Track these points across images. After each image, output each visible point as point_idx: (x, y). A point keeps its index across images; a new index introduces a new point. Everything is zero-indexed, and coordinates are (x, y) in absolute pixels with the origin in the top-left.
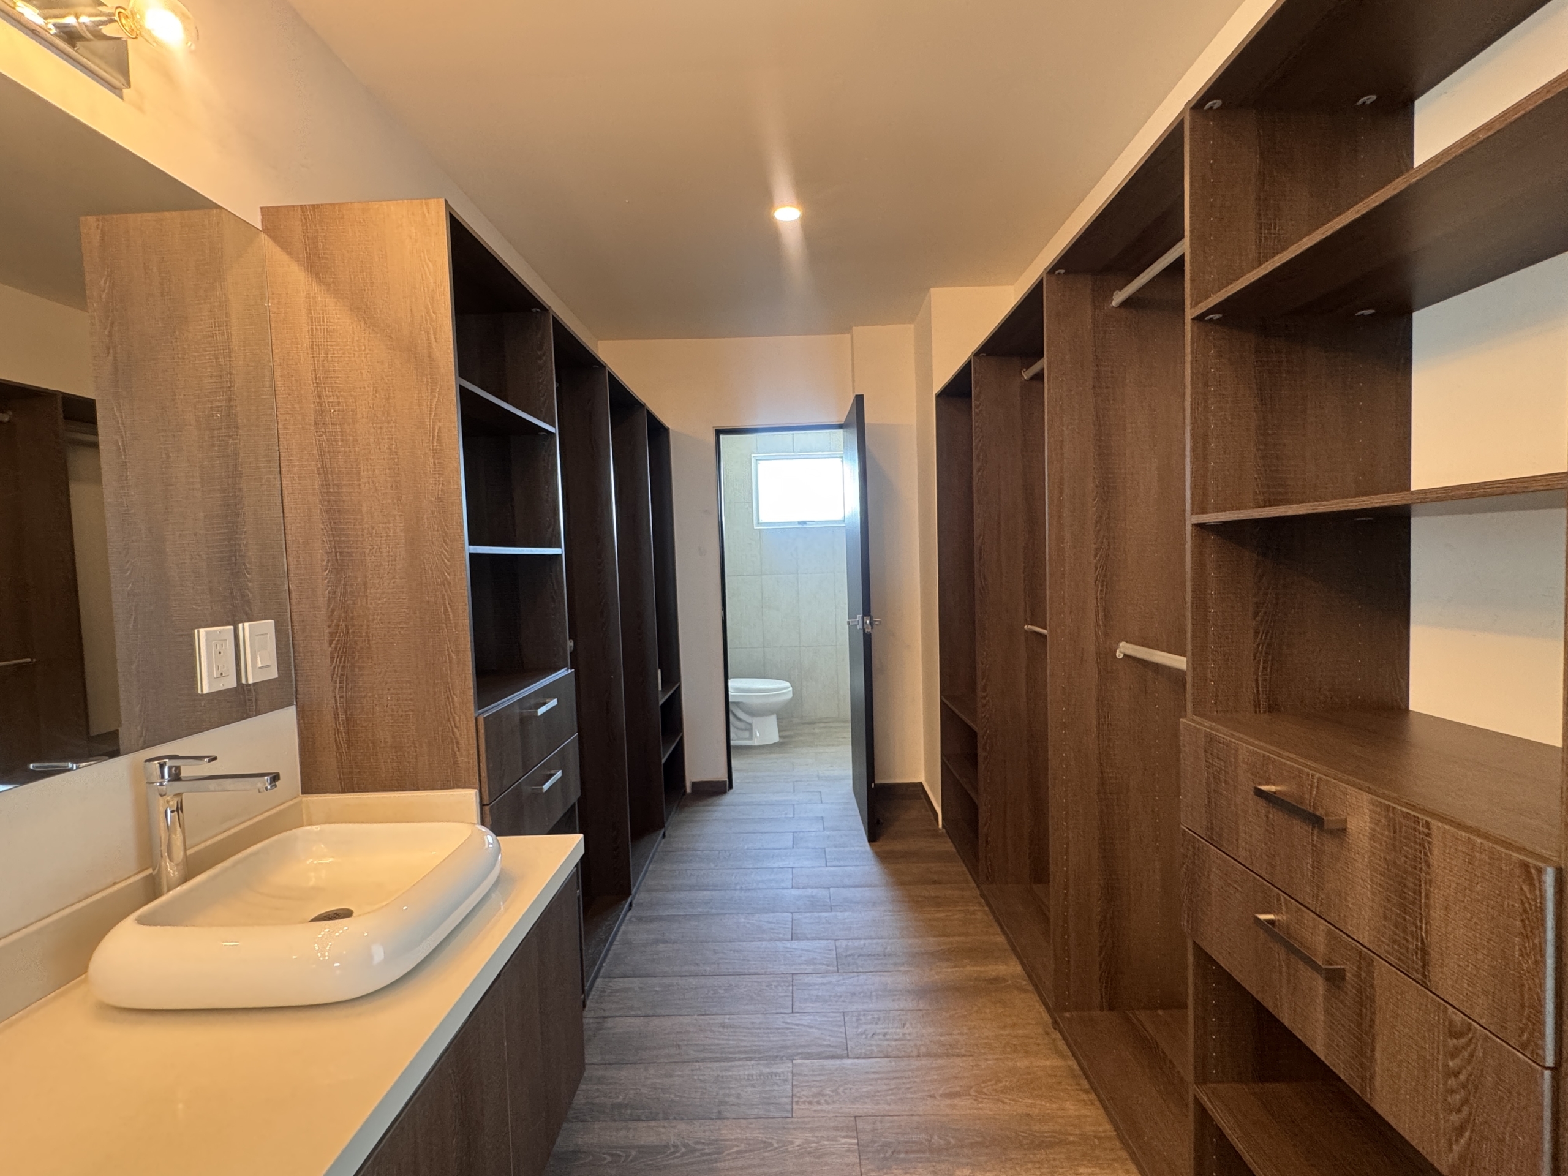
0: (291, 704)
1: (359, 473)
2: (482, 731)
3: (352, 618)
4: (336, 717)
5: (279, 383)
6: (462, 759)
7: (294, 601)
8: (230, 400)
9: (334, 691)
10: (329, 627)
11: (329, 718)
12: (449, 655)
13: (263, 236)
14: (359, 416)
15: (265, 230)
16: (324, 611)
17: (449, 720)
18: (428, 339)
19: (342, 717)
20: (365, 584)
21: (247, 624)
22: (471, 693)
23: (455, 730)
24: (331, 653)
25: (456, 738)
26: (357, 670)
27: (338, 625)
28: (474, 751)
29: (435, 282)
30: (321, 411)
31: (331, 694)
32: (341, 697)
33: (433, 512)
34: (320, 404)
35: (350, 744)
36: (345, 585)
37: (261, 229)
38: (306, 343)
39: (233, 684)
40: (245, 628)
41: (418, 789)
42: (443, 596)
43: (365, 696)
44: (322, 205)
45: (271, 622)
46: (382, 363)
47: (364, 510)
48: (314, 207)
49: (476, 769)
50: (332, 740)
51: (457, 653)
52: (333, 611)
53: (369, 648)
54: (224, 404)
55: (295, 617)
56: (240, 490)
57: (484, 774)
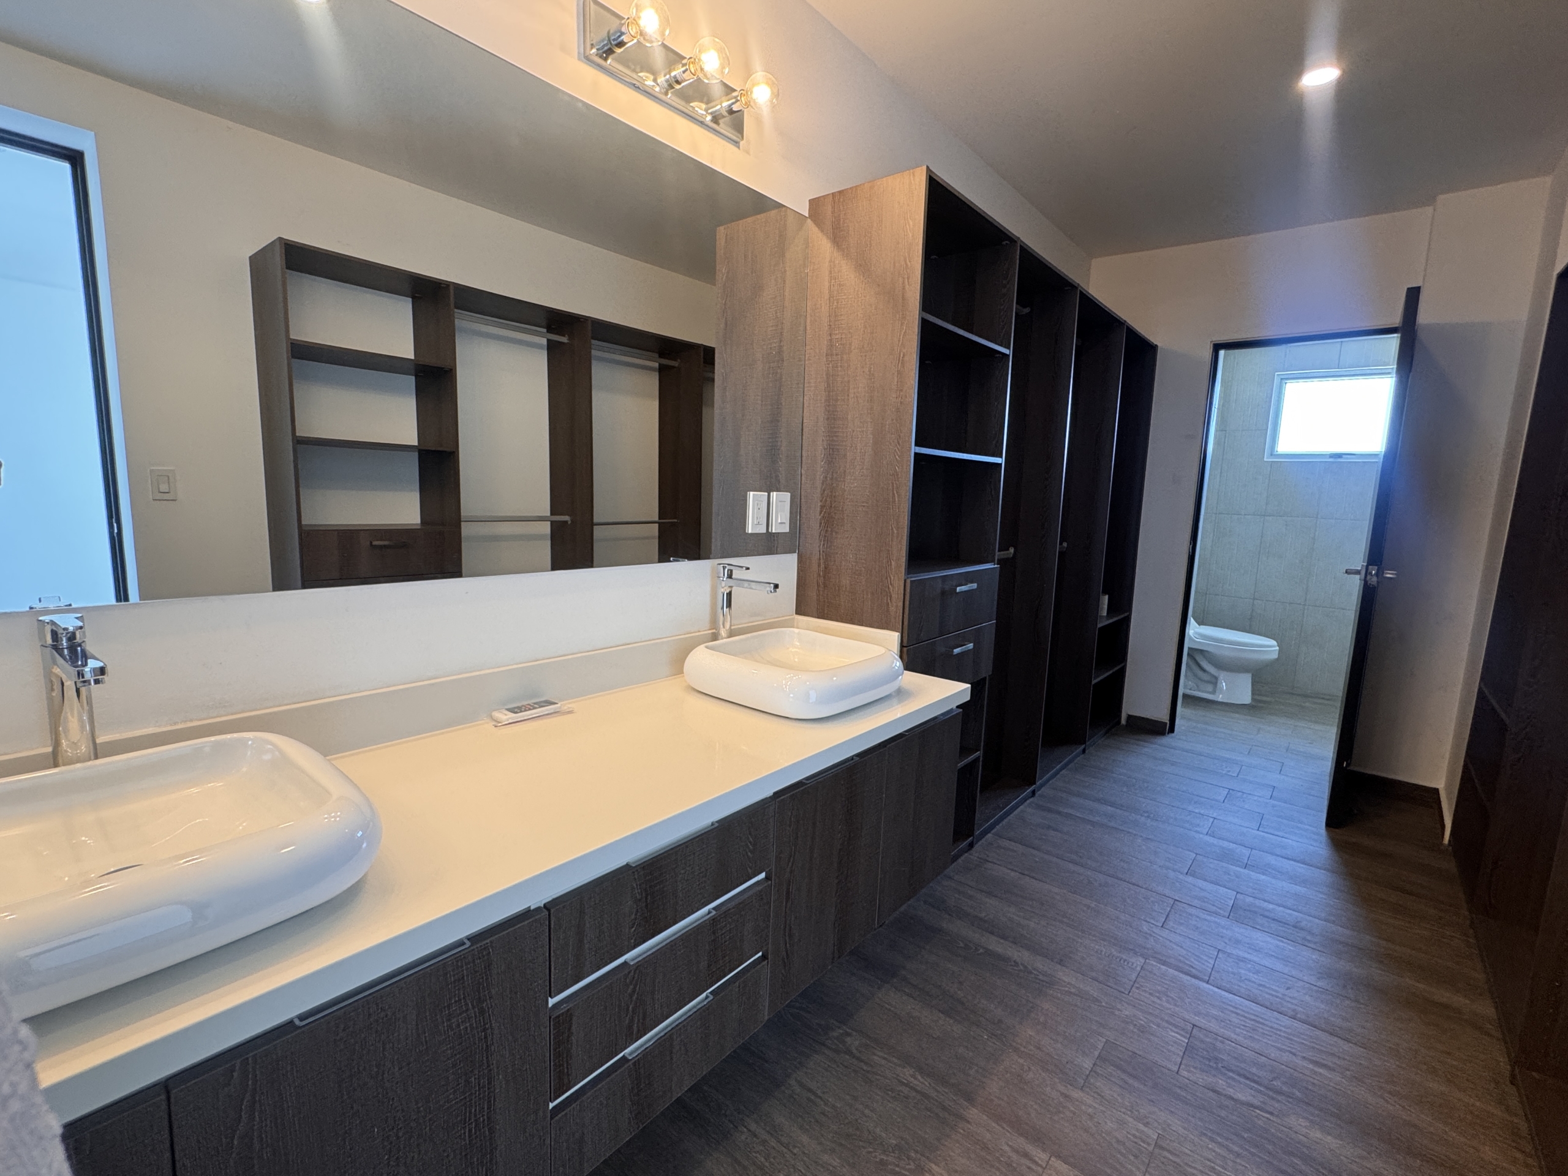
0: (795, 552)
1: (848, 390)
2: (908, 590)
3: (835, 497)
4: (819, 565)
5: (808, 328)
6: (892, 609)
7: (803, 482)
8: (781, 341)
9: (819, 547)
10: (821, 501)
11: (815, 567)
12: (892, 529)
13: (809, 221)
14: (853, 347)
15: (811, 216)
16: (819, 490)
17: (887, 578)
18: (903, 283)
19: (822, 566)
20: (845, 471)
21: (775, 493)
22: (903, 560)
23: (890, 586)
24: (820, 519)
25: (890, 592)
26: (834, 534)
27: (826, 501)
28: (901, 604)
29: (913, 236)
30: (831, 345)
31: (818, 549)
32: (823, 552)
33: (893, 420)
34: (831, 340)
35: (825, 586)
36: (833, 473)
37: (807, 216)
38: (827, 296)
39: (764, 531)
40: (774, 494)
41: (862, 625)
42: (893, 483)
43: (837, 553)
44: (846, 190)
45: (789, 494)
46: (871, 305)
47: (849, 417)
48: (840, 192)
49: (901, 617)
50: (815, 580)
51: (898, 529)
52: (824, 491)
53: (843, 519)
54: (777, 344)
55: (802, 493)
56: (781, 404)
57: (906, 623)
